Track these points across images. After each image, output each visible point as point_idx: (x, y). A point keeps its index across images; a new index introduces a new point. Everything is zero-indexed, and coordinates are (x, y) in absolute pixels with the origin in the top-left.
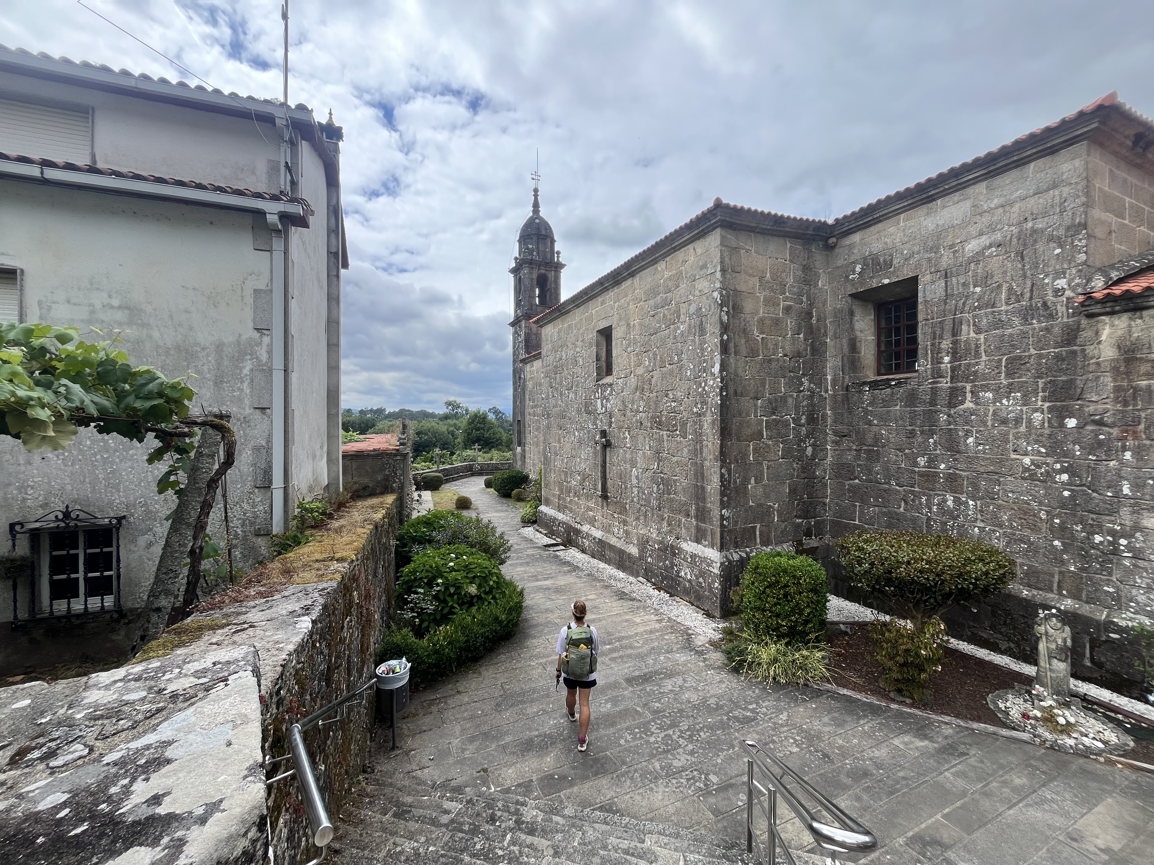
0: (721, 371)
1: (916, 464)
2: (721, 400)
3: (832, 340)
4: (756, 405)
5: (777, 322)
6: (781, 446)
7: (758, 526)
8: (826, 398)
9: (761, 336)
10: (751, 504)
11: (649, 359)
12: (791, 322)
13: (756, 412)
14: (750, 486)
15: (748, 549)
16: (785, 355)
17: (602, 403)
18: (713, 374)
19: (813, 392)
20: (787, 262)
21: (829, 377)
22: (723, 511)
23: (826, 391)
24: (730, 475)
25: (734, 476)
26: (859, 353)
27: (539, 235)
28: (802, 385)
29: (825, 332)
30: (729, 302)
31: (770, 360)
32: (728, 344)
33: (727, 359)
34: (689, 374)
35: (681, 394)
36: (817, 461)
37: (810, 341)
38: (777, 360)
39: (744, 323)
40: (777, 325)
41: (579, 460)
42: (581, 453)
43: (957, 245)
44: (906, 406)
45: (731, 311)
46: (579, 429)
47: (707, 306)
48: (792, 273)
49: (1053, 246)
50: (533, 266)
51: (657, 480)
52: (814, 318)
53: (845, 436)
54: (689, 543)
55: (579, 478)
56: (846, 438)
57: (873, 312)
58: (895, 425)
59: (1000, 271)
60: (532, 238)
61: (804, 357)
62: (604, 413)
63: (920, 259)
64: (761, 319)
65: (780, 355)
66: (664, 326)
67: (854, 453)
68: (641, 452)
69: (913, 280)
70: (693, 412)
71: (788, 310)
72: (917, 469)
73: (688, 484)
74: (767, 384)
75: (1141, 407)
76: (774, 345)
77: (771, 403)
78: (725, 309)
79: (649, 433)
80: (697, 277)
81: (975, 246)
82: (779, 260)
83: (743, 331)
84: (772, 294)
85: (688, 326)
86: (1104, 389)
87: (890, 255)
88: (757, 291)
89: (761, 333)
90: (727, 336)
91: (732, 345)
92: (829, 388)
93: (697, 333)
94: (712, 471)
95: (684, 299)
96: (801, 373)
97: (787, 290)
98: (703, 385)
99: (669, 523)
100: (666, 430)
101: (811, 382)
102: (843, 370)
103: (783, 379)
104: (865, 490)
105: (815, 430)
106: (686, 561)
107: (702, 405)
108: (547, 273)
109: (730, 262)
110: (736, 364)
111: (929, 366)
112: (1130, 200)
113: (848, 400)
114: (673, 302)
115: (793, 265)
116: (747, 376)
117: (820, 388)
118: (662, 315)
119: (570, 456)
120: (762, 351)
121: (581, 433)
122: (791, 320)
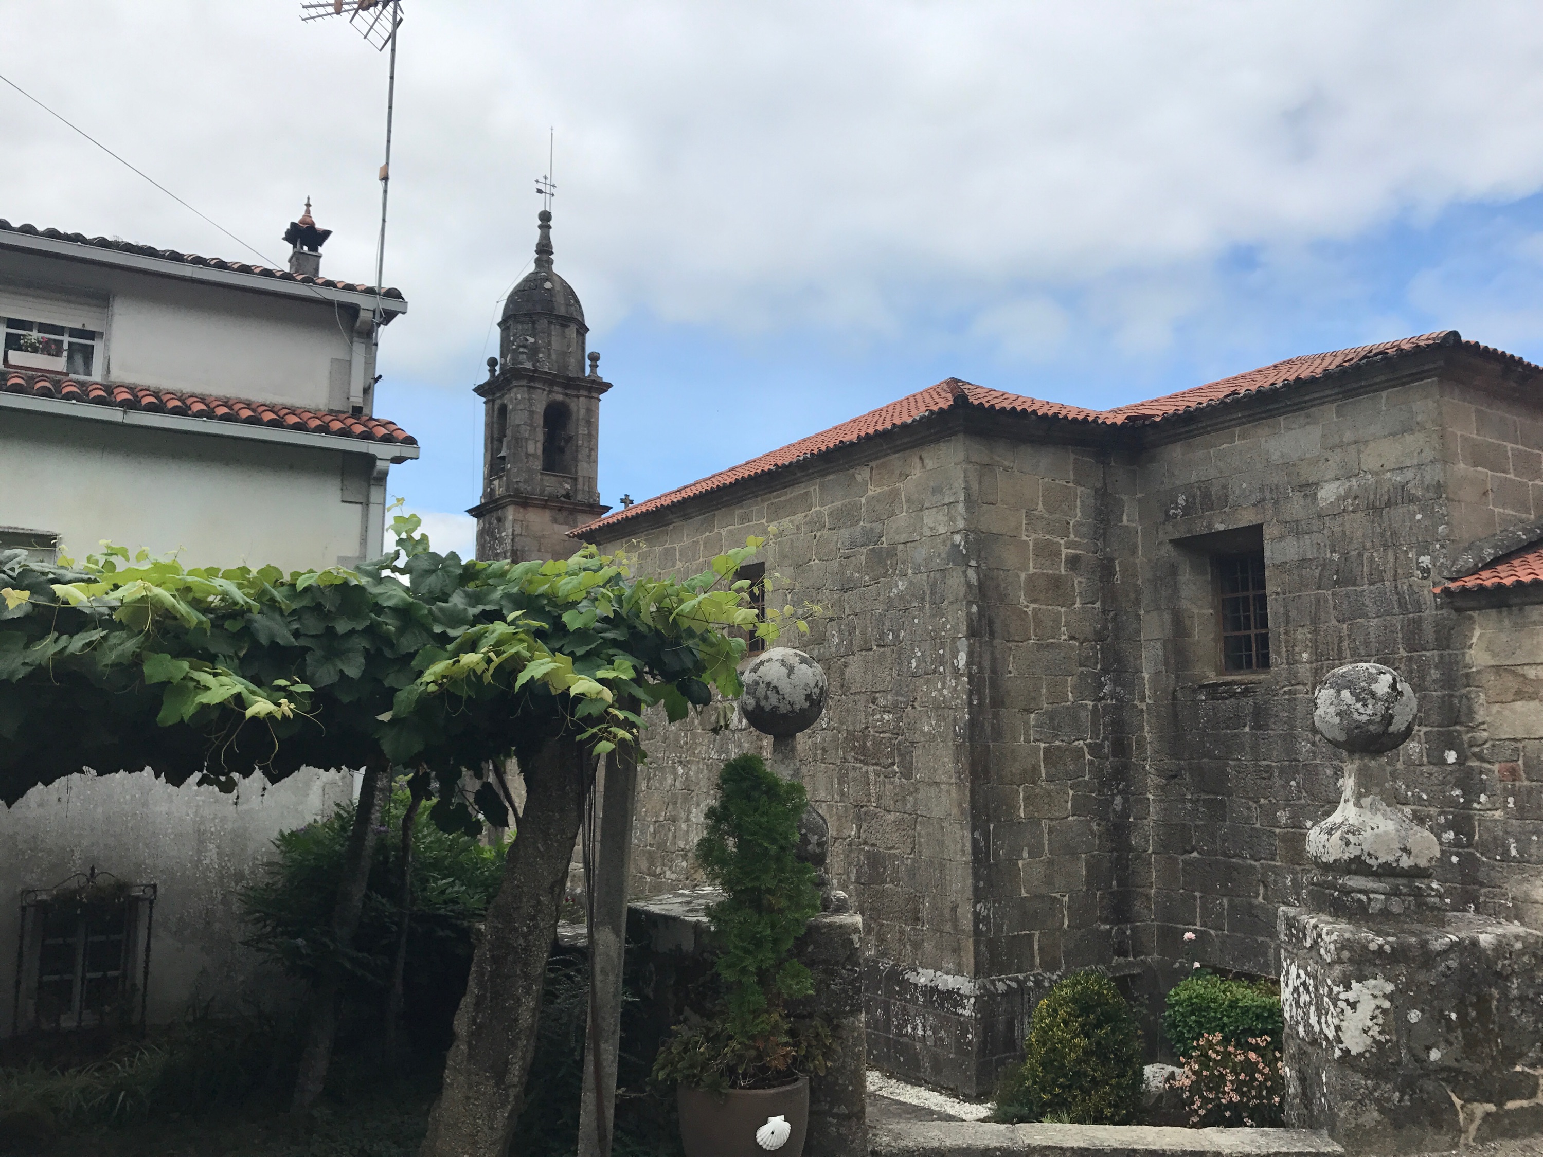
0: (969, 664)
1: (1275, 823)
2: (970, 713)
3: (1147, 613)
4: (1026, 723)
5: (1056, 583)
6: (1071, 793)
7: (1037, 933)
8: (1142, 711)
9: (1032, 606)
10: (1024, 894)
11: (840, 632)
12: (1080, 582)
13: (1027, 735)
14: (1020, 863)
15: (1021, 976)
16: (1072, 638)
18: (956, 670)
19: (1120, 700)
20: (1071, 485)
21: (1146, 675)
22: (978, 906)
23: (1143, 699)
24: (987, 841)
25: (994, 844)
26: (1189, 635)
27: (551, 315)
28: (1101, 689)
29: (1137, 599)
30: (980, 552)
31: (1048, 646)
32: (980, 619)
33: (977, 645)
34: (914, 665)
35: (900, 699)
36: (1131, 820)
37: (1112, 614)
38: (1058, 646)
39: (1003, 586)
40: (1058, 587)
41: (684, 826)
42: (689, 812)
43: (1308, 489)
44: (1257, 726)
45: (984, 566)
46: (688, 762)
47: (944, 556)
48: (1078, 503)
49: (1413, 507)
50: (537, 385)
51: (858, 857)
52: (1118, 576)
53: (1175, 777)
54: (920, 970)
55: (684, 864)
56: (1176, 780)
57: (1209, 569)
58: (1246, 759)
59: (1359, 533)
60: (534, 323)
61: (1103, 640)
62: (745, 729)
63: (1263, 500)
64: (1030, 578)
65: (1063, 637)
66: (867, 578)
67: (1189, 806)
68: (824, 805)
69: (1257, 530)
70: (922, 732)
71: (1074, 562)
72: (1277, 831)
73: (915, 861)
74: (1044, 686)
75: (1519, 736)
76: (1054, 621)
77: (1052, 719)
78: (973, 563)
79: (841, 770)
80: (926, 505)
81: (1328, 493)
82: (1057, 482)
83: (1002, 598)
84: (1047, 537)
85: (911, 583)
86: (1481, 712)
87: (1225, 487)
88: (1024, 533)
89: (1032, 602)
90: (978, 606)
91: (984, 622)
92: (1147, 693)
93: (928, 598)
94: (958, 836)
95: (903, 537)
96: (1099, 667)
97: (1071, 530)
98: (939, 686)
99: (881, 939)
100: (873, 764)
101: (1116, 683)
102: (1166, 664)
103: (1070, 679)
104: (1207, 868)
105: (1126, 767)
106: (915, 1003)
107: (937, 721)
108: (568, 400)
109: (980, 488)
110: (992, 653)
111: (1284, 666)
112: (1514, 446)
113: (1176, 715)
114: (884, 539)
115: (1079, 490)
116: (1010, 672)
117: (1132, 693)
118: (863, 558)
119: (662, 819)
120: (1035, 631)
121: (690, 769)
122: (1080, 579)
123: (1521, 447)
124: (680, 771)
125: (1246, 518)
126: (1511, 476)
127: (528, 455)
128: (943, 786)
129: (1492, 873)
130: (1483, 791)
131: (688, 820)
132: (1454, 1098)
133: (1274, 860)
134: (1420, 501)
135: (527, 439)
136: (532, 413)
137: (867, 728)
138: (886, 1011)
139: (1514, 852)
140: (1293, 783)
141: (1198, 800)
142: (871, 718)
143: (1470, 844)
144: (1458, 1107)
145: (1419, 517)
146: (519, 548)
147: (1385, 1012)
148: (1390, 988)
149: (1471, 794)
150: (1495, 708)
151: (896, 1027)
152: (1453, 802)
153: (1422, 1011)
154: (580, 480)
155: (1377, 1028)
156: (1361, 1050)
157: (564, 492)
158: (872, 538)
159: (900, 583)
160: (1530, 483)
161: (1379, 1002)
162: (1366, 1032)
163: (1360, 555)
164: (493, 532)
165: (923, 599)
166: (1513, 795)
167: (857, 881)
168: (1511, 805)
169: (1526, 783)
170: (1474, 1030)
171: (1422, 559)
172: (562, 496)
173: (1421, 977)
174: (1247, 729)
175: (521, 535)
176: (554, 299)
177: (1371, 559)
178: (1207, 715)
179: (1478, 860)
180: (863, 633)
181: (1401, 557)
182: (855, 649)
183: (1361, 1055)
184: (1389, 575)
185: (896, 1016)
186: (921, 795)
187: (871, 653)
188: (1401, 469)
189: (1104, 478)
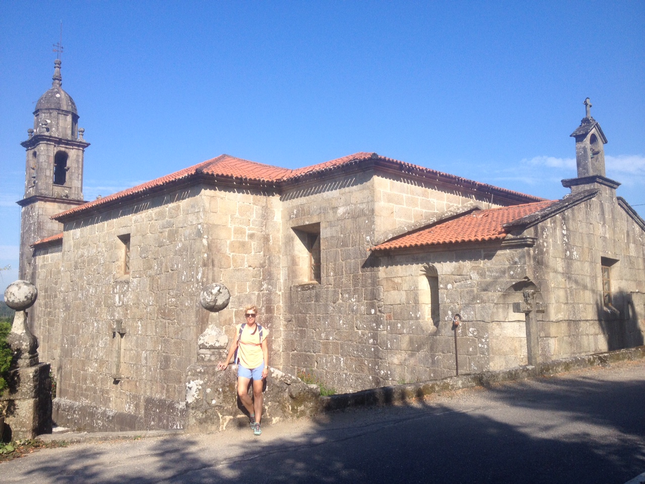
1: (320, 338)
3: (283, 256)
5: (243, 244)
8: (279, 295)
9: (232, 254)
11: (157, 264)
12: (254, 244)
16: (250, 266)
17: (120, 297)
18: (197, 280)
19: (270, 291)
20: (252, 205)
21: (281, 281)
23: (280, 290)
27: (59, 110)
28: (261, 287)
29: (279, 251)
30: (209, 232)
31: (238, 270)
32: (208, 260)
33: (206, 270)
34: (183, 278)
35: (178, 292)
36: (273, 338)
37: (268, 256)
38: (244, 270)
39: (219, 245)
40: (244, 246)
41: (96, 349)
42: (99, 343)
43: (335, 209)
44: (317, 301)
45: (210, 238)
46: (98, 320)
47: (195, 233)
48: (254, 212)
49: (365, 218)
50: (51, 143)
51: (161, 358)
52: (271, 241)
53: (290, 321)
54: (180, 403)
55: (96, 365)
56: (290, 322)
57: (307, 239)
58: (312, 314)
59: (349, 227)
60: (51, 113)
61: (263, 267)
62: (121, 306)
63: (320, 213)
64: (232, 243)
65: (246, 266)
66: (168, 242)
67: (294, 332)
68: (149, 337)
69: (318, 224)
70: (185, 305)
71: (251, 236)
72: (321, 341)
73: (181, 358)
74: (236, 286)
75: (392, 304)
76: (241, 260)
77: (239, 299)
78: (206, 237)
79: (156, 322)
80: (189, 212)
81: (341, 211)
82: (245, 203)
83: (219, 251)
84: (240, 226)
85: (183, 245)
86: (382, 294)
87: (309, 207)
88: (229, 224)
89: (232, 252)
90: (207, 254)
91: (210, 261)
92: (282, 288)
93: (189, 251)
94: (196, 347)
95: (181, 225)
96: (261, 278)
97: (251, 223)
98: (192, 287)
99: (168, 391)
100: (168, 319)
101: (268, 284)
102: (289, 277)
103: (248, 283)
104: (299, 357)
105: (271, 317)
106: (177, 416)
107: (191, 301)
108: (67, 150)
109: (210, 206)
110: (213, 273)
111: (325, 278)
112: (406, 195)
113: (291, 297)
114: (174, 226)
115: (255, 206)
116: (221, 281)
117: (275, 288)
118: (167, 233)
119: (88, 346)
120: (233, 264)
121: (99, 324)
122: (254, 243)
123: (409, 195)
124: (96, 325)
125: (315, 220)
126: (405, 206)
127: (46, 176)
128: (191, 327)
129: (383, 354)
130: (381, 324)
131: (98, 346)
132: (219, 414)
133: (320, 352)
134: (367, 215)
135: (46, 169)
136: (49, 156)
137: (166, 304)
138: (167, 420)
139: (389, 346)
140: (327, 323)
141: (297, 330)
142: (167, 300)
143: (377, 344)
144: (220, 417)
145: (367, 222)
146: (41, 221)
147: (199, 390)
148: (202, 382)
149: (378, 325)
150: (386, 293)
151: (171, 426)
152: (372, 329)
153: (211, 389)
154: (74, 188)
155: (197, 395)
156: (191, 402)
157: (65, 195)
158: (170, 225)
159: (180, 244)
160: (413, 209)
161: (198, 387)
162: (193, 396)
163: (349, 235)
164: (29, 213)
165: (187, 251)
166: (390, 325)
167: (160, 368)
168: (389, 329)
169: (393, 321)
170: (227, 394)
171: (367, 237)
172: (64, 196)
173: (212, 378)
174: (313, 302)
175: (42, 215)
176: (61, 102)
177: (352, 238)
178: (301, 296)
179: (379, 349)
180: (166, 265)
181: (361, 236)
182: (163, 272)
183: (191, 403)
184: (357, 244)
185: (171, 422)
186: (184, 332)
187: (168, 273)
188: (362, 203)
189: (266, 202)
